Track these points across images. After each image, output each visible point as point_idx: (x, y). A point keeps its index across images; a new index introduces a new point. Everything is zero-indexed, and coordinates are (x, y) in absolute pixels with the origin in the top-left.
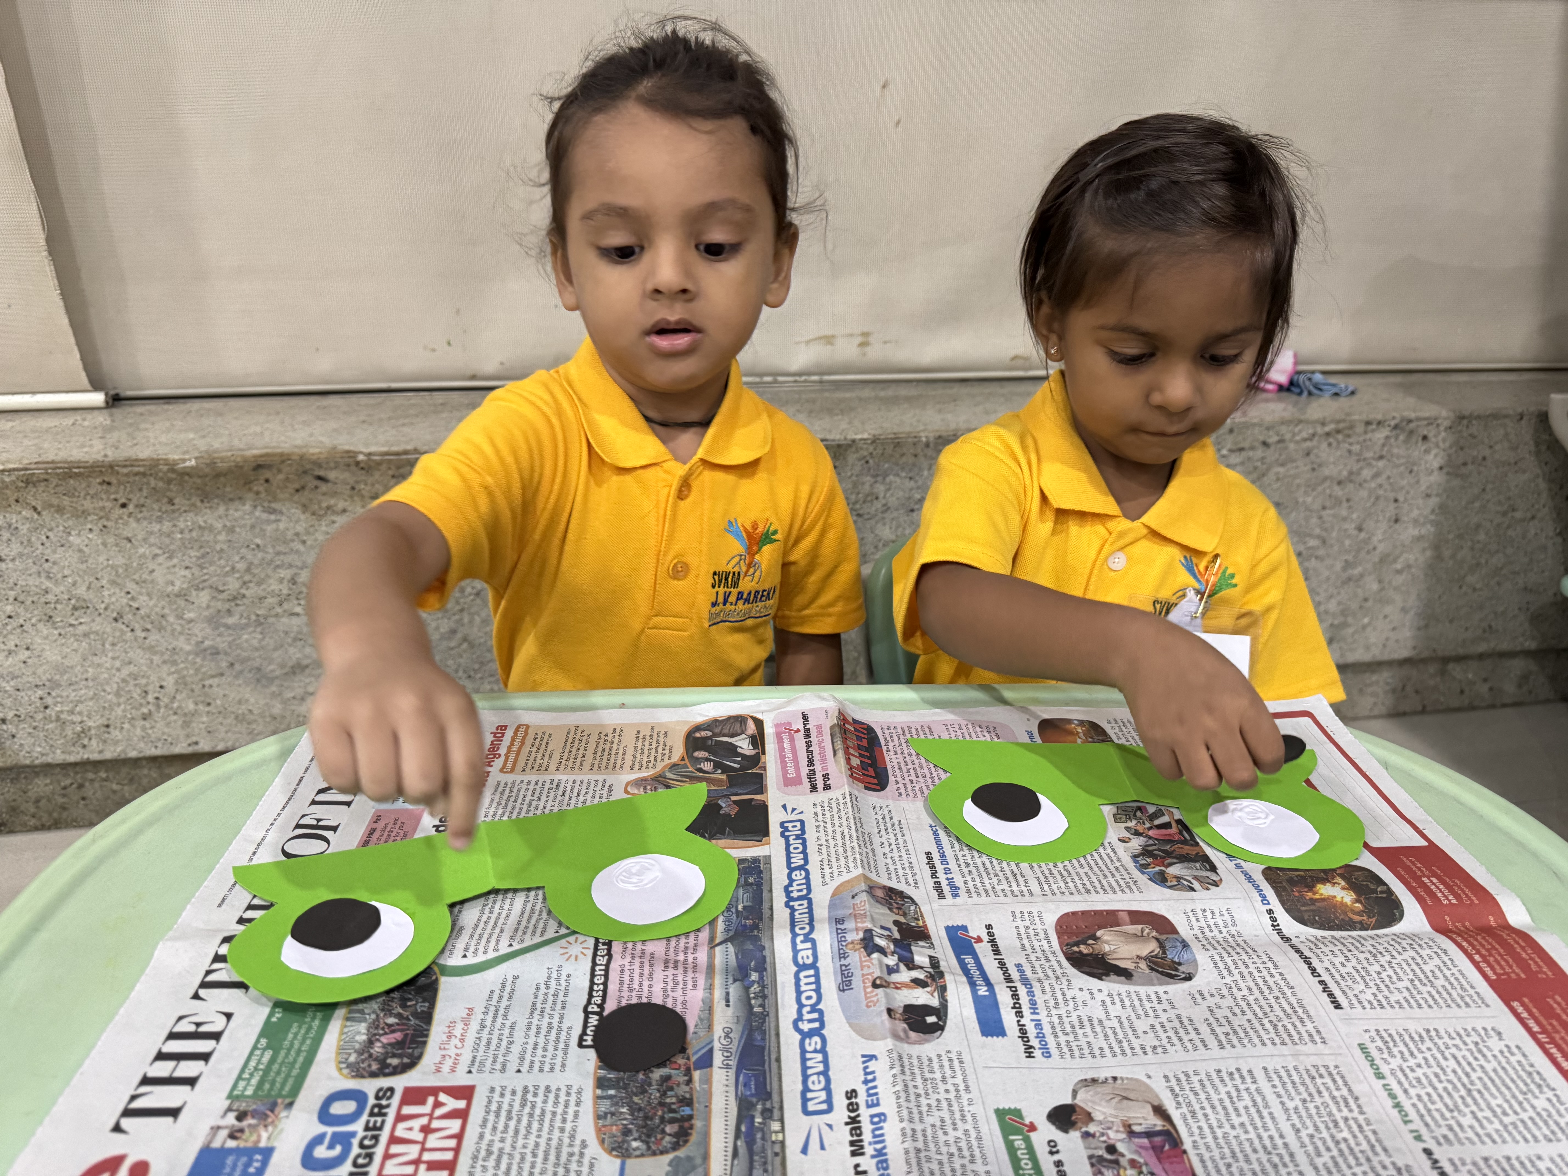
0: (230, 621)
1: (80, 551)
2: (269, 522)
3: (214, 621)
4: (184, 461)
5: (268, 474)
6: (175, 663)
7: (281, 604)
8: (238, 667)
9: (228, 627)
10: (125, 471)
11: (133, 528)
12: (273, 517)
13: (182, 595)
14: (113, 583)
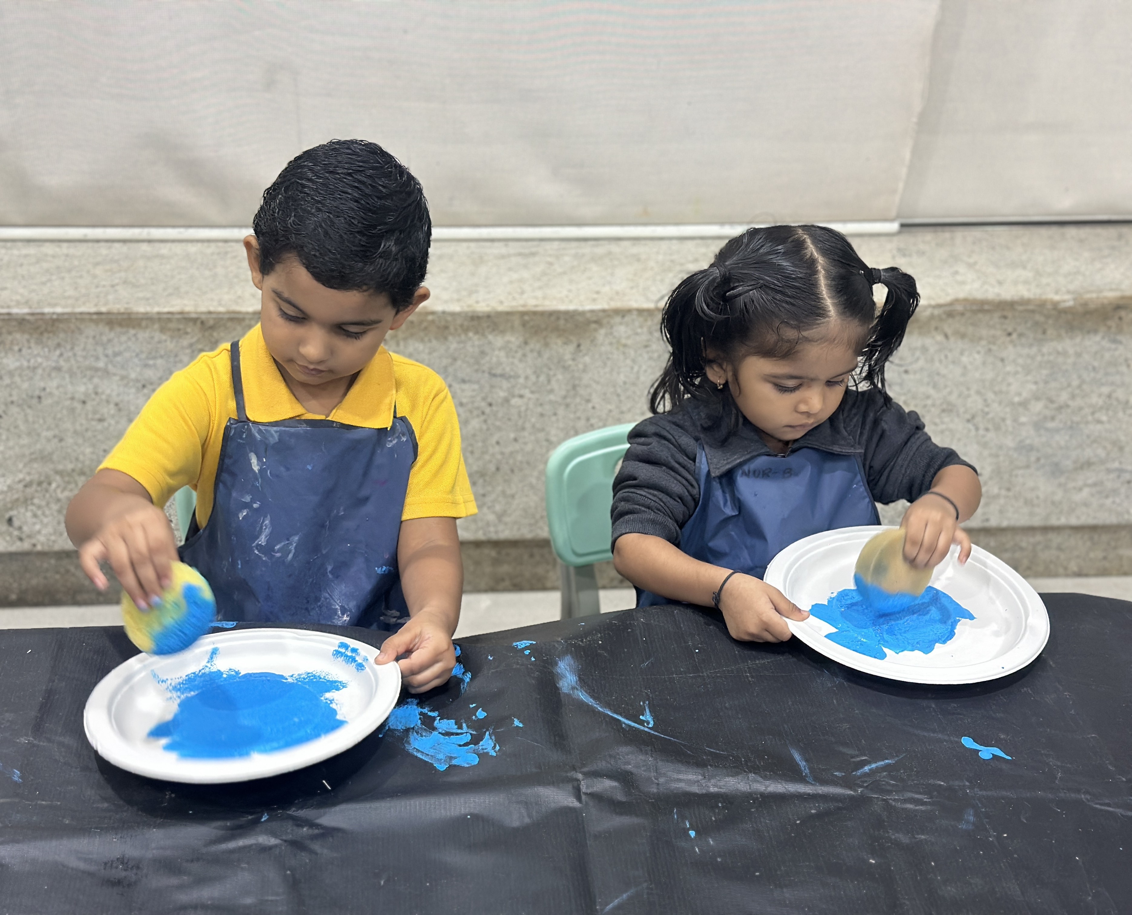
0: (1050, 425)
1: (965, 367)
2: (1109, 350)
3: (1038, 426)
4: (1064, 301)
5: (1123, 313)
6: (997, 456)
7: (1093, 413)
8: (1042, 461)
9: (1047, 430)
10: (1020, 308)
11: (1010, 352)
12: (1113, 346)
13: (1024, 404)
14: (978, 393)
